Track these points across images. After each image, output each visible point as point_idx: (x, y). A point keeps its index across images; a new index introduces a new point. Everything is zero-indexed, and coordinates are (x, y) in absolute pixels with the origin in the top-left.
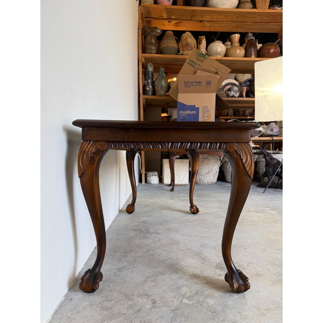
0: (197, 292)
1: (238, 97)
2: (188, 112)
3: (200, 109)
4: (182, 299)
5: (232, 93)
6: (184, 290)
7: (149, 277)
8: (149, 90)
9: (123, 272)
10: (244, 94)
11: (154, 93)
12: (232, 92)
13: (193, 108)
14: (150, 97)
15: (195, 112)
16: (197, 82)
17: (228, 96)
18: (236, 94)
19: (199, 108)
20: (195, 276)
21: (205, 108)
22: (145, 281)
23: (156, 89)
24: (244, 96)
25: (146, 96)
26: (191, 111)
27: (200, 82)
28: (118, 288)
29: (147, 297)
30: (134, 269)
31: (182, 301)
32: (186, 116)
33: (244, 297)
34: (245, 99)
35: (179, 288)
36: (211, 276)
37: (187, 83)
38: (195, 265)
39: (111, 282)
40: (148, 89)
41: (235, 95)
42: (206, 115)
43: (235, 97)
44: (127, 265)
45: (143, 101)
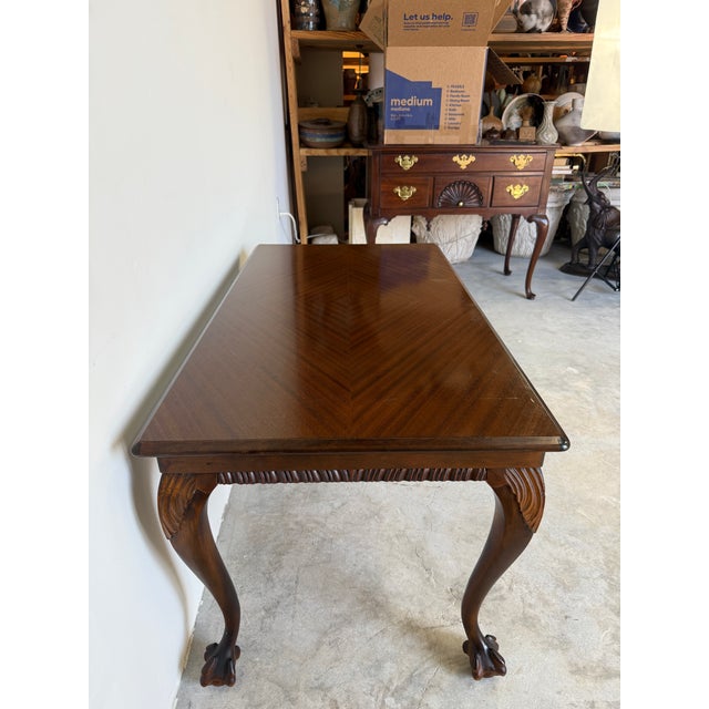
0: (411, 676)
1: (549, 30)
2: (413, 101)
3: (444, 93)
4: (384, 697)
5: (532, 21)
6: (389, 669)
7: (325, 633)
8: (307, 14)
9: (277, 618)
10: (565, 20)
11: (322, 24)
12: (534, 16)
13: (425, 89)
14: (310, 34)
15: (429, 101)
16: (440, 18)
17: (521, 29)
18: (543, 23)
19: (440, 89)
20: (410, 627)
21: (458, 89)
22: (319, 644)
23: (326, 8)
24: (565, 27)
25: (300, 34)
26: (420, 97)
27: (447, 17)
28: (270, 667)
29: (322, 693)
30: (297, 606)
31: (383, 702)
32: (405, 112)
33: (494, 688)
34: (566, 36)
35: (379, 665)
36: (438, 624)
37: (411, 17)
38: (410, 591)
39: (256, 650)
40: (304, 10)
41: (540, 27)
42: (459, 110)
43: (540, 32)
44: (282, 596)
45: (293, 49)
